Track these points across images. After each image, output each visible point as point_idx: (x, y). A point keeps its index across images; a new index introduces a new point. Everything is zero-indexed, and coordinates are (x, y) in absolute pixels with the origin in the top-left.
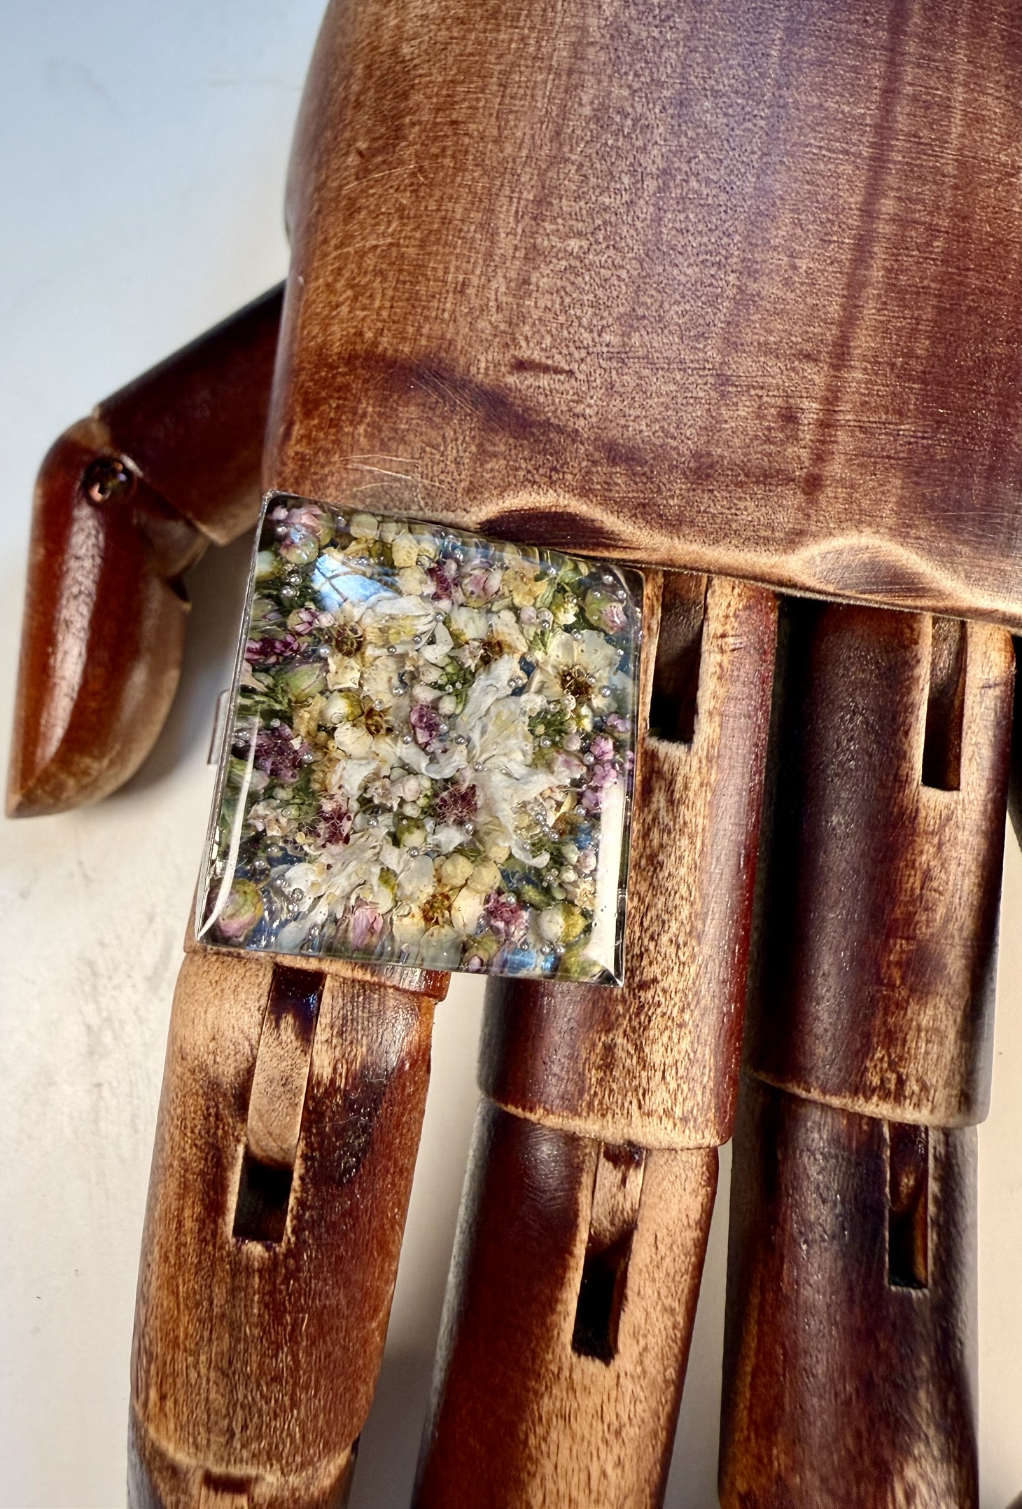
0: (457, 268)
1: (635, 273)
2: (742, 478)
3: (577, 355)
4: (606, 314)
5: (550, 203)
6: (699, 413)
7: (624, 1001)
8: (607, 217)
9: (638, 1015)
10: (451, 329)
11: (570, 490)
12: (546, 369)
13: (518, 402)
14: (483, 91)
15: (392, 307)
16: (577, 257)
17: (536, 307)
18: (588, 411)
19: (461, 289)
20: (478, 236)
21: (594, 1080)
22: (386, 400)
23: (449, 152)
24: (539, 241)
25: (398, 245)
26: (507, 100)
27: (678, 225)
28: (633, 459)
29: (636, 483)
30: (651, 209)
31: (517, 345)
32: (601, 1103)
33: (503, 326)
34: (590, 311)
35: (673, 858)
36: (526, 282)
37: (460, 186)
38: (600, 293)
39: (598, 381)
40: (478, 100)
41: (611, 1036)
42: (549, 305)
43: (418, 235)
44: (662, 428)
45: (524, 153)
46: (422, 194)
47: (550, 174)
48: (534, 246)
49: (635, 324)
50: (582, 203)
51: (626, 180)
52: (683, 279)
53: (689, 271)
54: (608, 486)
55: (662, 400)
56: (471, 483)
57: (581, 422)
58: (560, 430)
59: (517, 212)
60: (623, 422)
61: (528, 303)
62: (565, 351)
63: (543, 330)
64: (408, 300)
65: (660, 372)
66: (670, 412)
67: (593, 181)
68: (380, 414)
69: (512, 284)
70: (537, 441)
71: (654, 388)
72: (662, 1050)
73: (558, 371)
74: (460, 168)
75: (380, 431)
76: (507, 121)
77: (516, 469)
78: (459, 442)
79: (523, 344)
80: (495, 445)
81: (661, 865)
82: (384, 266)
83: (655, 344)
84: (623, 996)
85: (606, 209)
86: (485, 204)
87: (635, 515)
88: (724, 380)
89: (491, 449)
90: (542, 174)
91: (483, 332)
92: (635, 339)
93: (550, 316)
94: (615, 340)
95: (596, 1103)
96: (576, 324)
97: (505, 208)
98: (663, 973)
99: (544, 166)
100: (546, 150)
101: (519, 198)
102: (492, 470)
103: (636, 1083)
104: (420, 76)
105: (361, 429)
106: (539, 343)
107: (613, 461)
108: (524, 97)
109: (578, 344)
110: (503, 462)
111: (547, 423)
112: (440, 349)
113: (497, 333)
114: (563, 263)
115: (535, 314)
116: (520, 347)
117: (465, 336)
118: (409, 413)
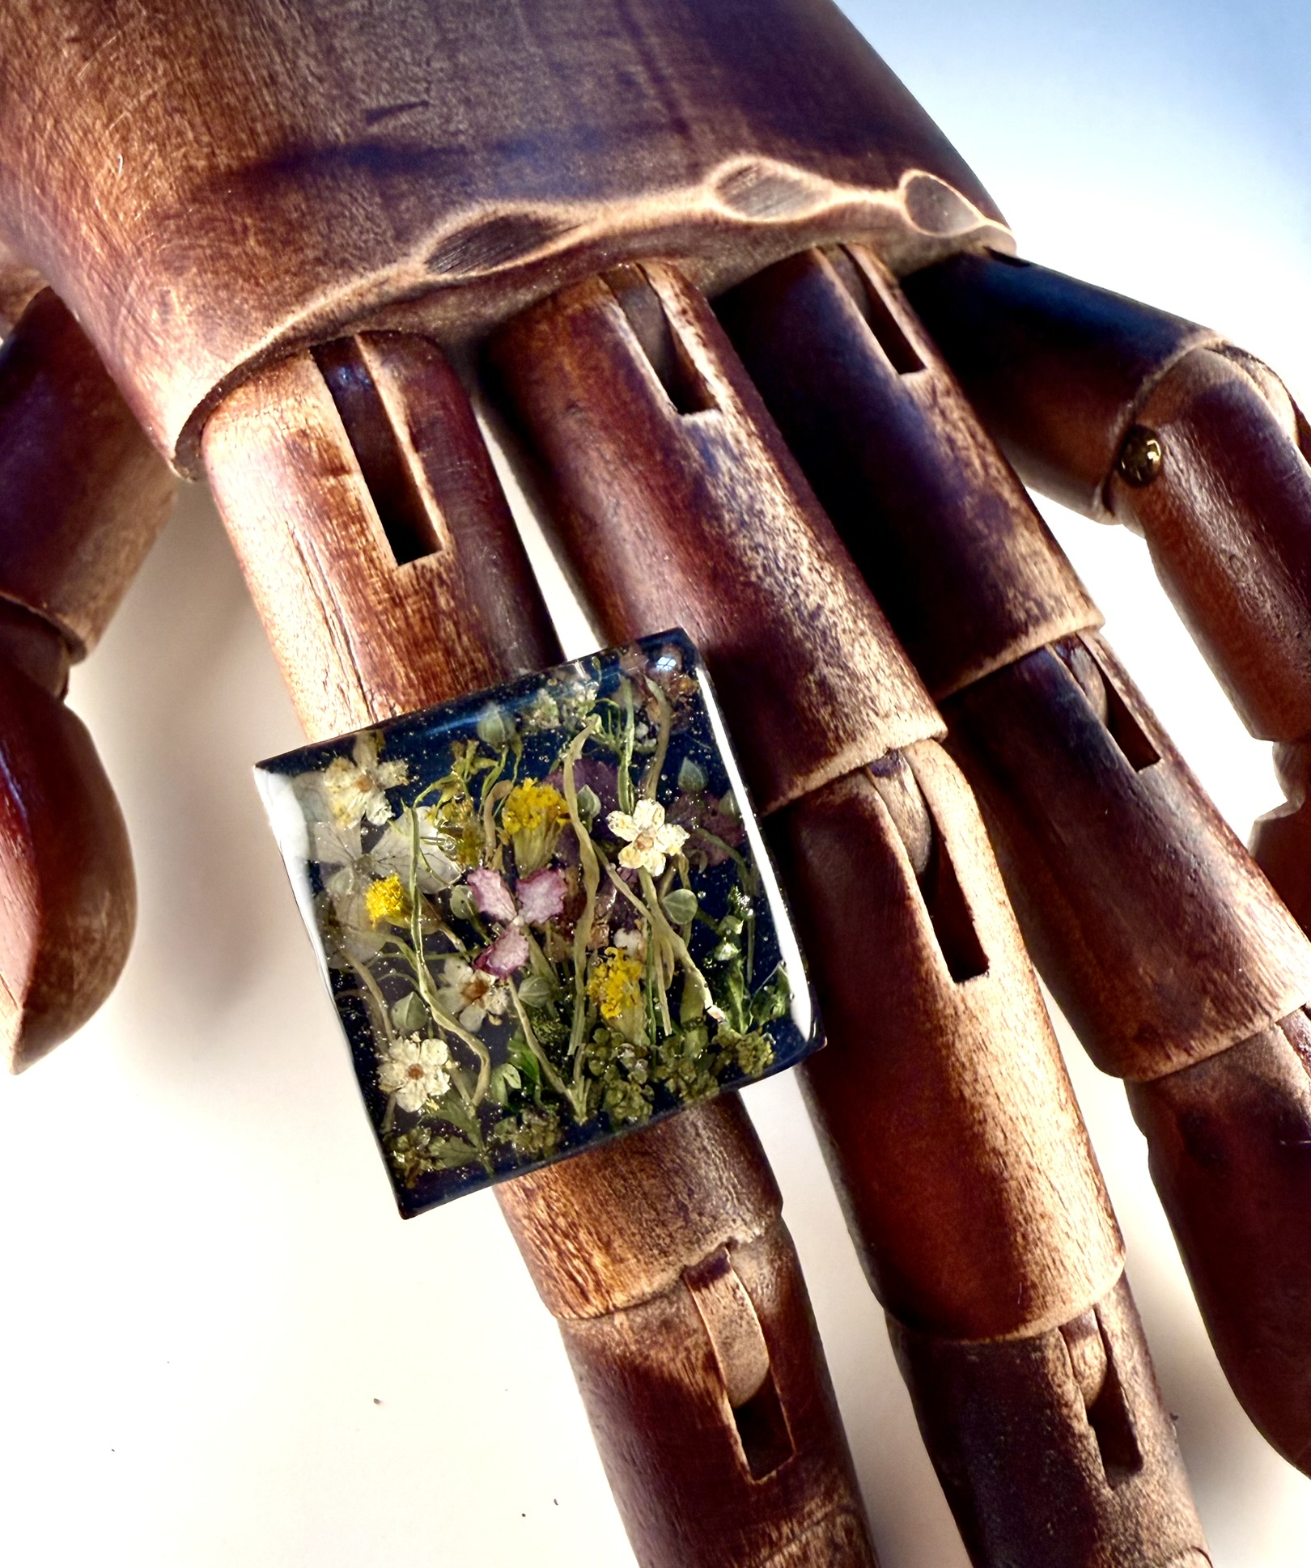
0: (255, 67)
2: (624, 135)
3: (419, 87)
4: (422, 48)
6: (555, 97)
7: (807, 637)
9: (826, 641)
10: (286, 116)
11: (491, 196)
12: (402, 108)
13: (392, 144)
15: (209, 129)
17: (355, 65)
18: (461, 127)
19: (271, 80)
20: (257, 33)
21: (827, 717)
22: (261, 202)
24: (319, 14)
29: (542, 168)
31: (359, 101)
32: (845, 731)
33: (335, 92)
34: (407, 50)
35: (766, 502)
36: (331, 49)
39: (454, 101)
41: (816, 672)
42: (366, 59)
44: (533, 117)
48: (319, 21)
49: (454, 46)
54: (520, 179)
55: (518, 95)
56: (395, 229)
57: (462, 137)
58: (447, 151)
60: (497, 124)
62: (407, 88)
63: (375, 80)
64: (222, 115)
68: (262, 220)
70: (432, 168)
71: (504, 89)
72: (862, 659)
73: (411, 106)
75: (272, 231)
77: (430, 198)
78: (360, 200)
79: (363, 97)
80: (395, 188)
81: (761, 512)
83: (481, 57)
84: (804, 633)
87: (559, 195)
88: (557, 68)
89: (391, 192)
91: (317, 103)
92: (462, 59)
93: (370, 67)
94: (446, 65)
95: (841, 733)
96: (401, 64)
98: (822, 598)
102: (408, 210)
103: (861, 696)
105: (252, 242)
106: (379, 90)
107: (510, 158)
109: (414, 78)
110: (413, 198)
111: (431, 150)
112: (285, 136)
113: (332, 99)
114: (355, 24)
115: (360, 71)
116: (364, 101)
117: (304, 115)
118: (293, 202)
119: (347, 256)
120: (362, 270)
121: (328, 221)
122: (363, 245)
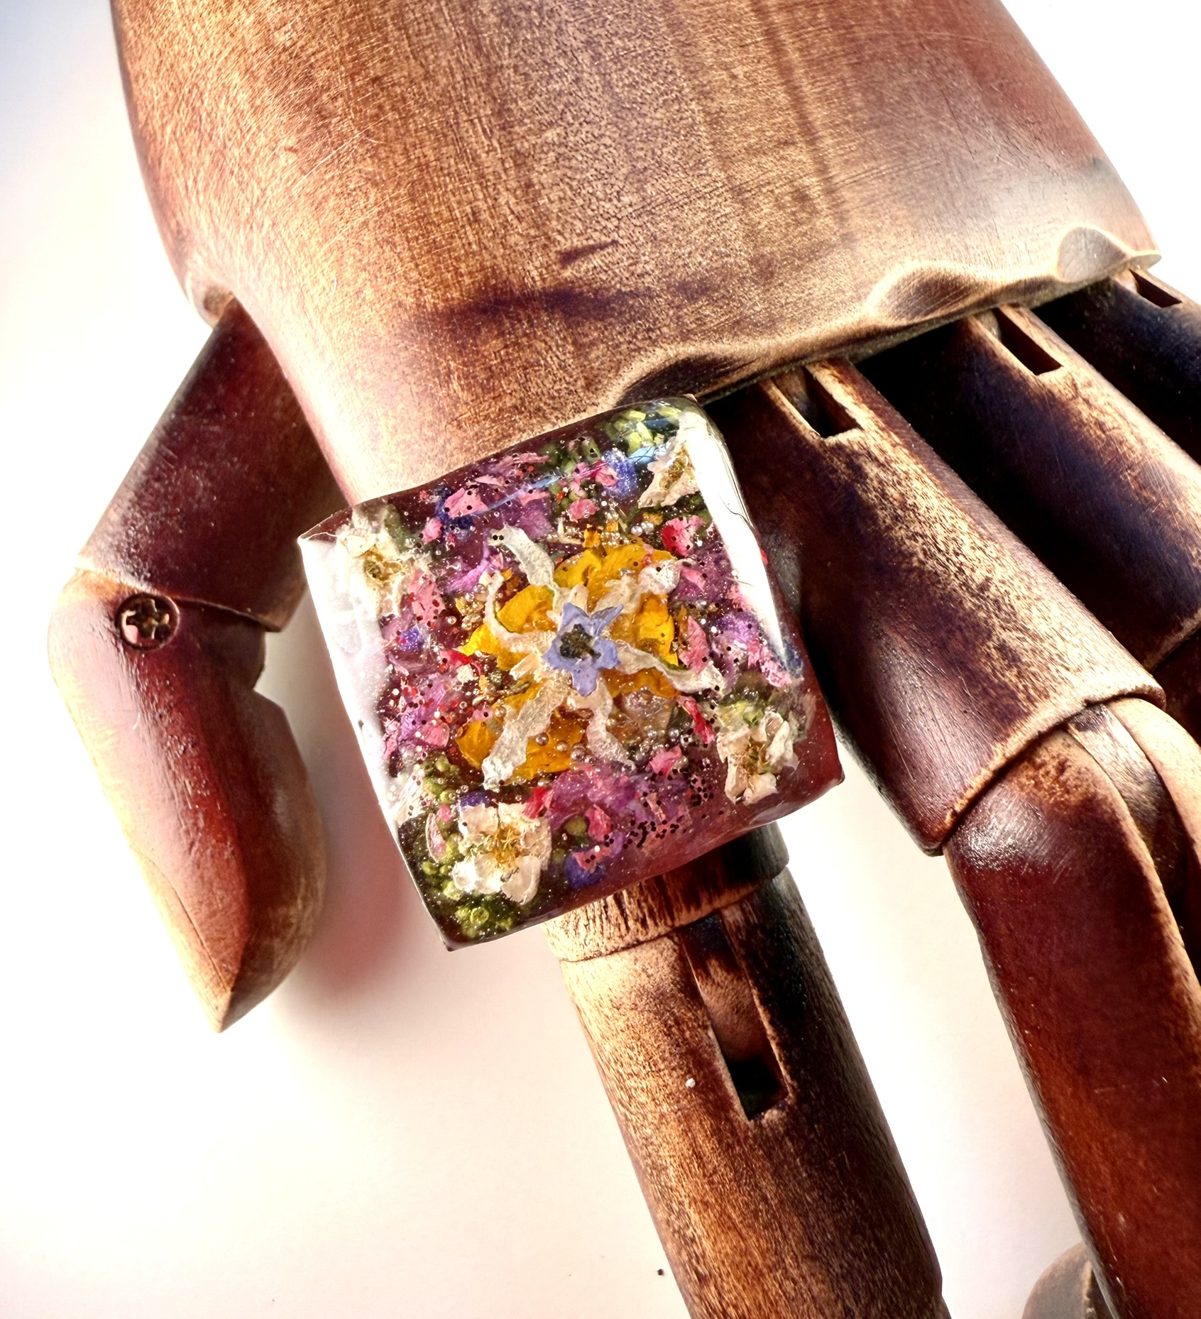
0: (459, 203)
1: (616, 136)
3: (610, 225)
4: (613, 180)
5: (509, 110)
6: (735, 227)
8: (565, 99)
10: (486, 256)
11: (672, 340)
12: (592, 250)
13: (585, 289)
14: (386, 41)
15: (417, 265)
16: (560, 145)
17: (551, 202)
18: (648, 268)
19: (475, 218)
20: (461, 166)
22: (464, 347)
23: (387, 108)
24: (518, 145)
25: (388, 209)
26: (415, 39)
27: (626, 82)
28: (707, 289)
29: (721, 307)
30: (597, 78)
31: (554, 242)
33: (533, 232)
34: (599, 184)
36: (529, 185)
37: (416, 131)
38: (597, 165)
39: (641, 238)
40: (386, 50)
42: (562, 195)
43: (402, 191)
44: (714, 252)
45: (459, 77)
46: (384, 155)
47: (493, 85)
48: (517, 152)
49: (641, 177)
50: (537, 97)
51: (561, 62)
52: (656, 123)
53: (658, 115)
54: (700, 321)
55: (701, 228)
56: (586, 378)
57: (648, 279)
58: (634, 294)
59: (484, 131)
60: (681, 263)
61: (541, 202)
62: (598, 228)
63: (569, 219)
64: (429, 252)
65: (686, 207)
66: (713, 236)
67: (534, 75)
68: (464, 364)
69: (518, 192)
70: (620, 314)
71: (688, 222)
73: (603, 247)
74: (407, 116)
75: (474, 377)
76: (426, 58)
77: (618, 346)
79: (559, 238)
80: (586, 336)
82: (386, 234)
83: (668, 187)
85: (560, 93)
86: (451, 135)
87: (736, 334)
88: (738, 192)
89: (585, 340)
90: (486, 88)
91: (516, 245)
92: (650, 190)
93: (566, 204)
94: (635, 198)
96: (594, 200)
97: (471, 131)
99: (484, 81)
100: (477, 68)
101: (479, 118)
102: (598, 358)
104: (313, 54)
106: (573, 231)
107: (692, 299)
108: (428, 30)
109: (606, 216)
110: (602, 346)
111: (621, 294)
112: (487, 278)
113: (531, 240)
114: (552, 155)
115: (555, 208)
116: (559, 242)
117: (503, 256)
118: (492, 347)
119: (542, 405)
120: (555, 420)
121: (525, 368)
122: (556, 394)
